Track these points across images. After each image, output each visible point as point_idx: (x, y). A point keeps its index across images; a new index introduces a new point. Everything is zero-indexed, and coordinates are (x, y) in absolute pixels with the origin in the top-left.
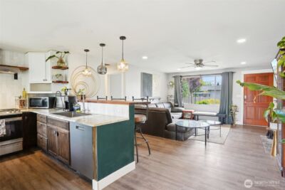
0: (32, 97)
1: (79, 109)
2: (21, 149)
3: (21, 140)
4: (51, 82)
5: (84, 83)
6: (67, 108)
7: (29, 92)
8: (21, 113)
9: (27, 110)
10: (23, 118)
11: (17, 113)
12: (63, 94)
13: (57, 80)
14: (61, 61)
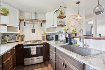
0: (47, 35)
1: (76, 43)
2: (43, 62)
3: (42, 57)
4: (56, 26)
5: (74, 26)
6: (67, 42)
7: (46, 32)
8: (43, 43)
9: (45, 41)
10: (44, 46)
11: (41, 43)
12: (64, 32)
13: (60, 24)
14: (62, 13)
